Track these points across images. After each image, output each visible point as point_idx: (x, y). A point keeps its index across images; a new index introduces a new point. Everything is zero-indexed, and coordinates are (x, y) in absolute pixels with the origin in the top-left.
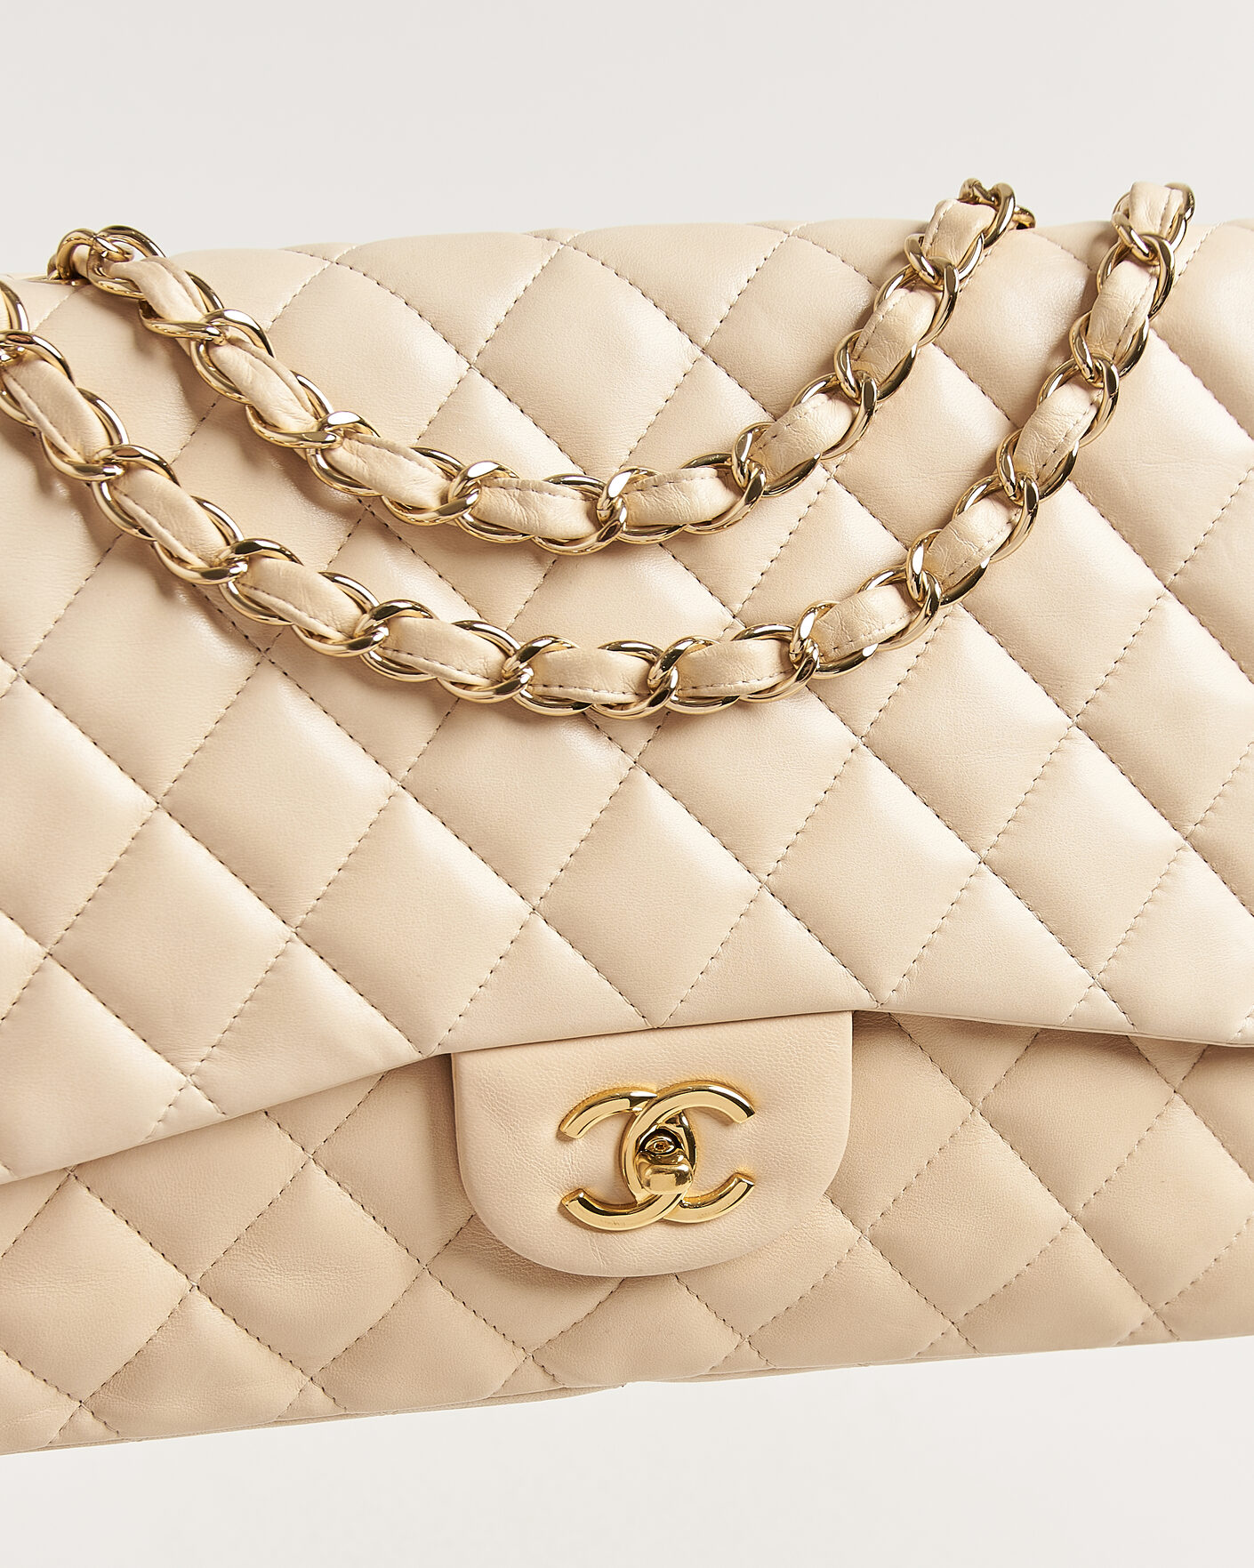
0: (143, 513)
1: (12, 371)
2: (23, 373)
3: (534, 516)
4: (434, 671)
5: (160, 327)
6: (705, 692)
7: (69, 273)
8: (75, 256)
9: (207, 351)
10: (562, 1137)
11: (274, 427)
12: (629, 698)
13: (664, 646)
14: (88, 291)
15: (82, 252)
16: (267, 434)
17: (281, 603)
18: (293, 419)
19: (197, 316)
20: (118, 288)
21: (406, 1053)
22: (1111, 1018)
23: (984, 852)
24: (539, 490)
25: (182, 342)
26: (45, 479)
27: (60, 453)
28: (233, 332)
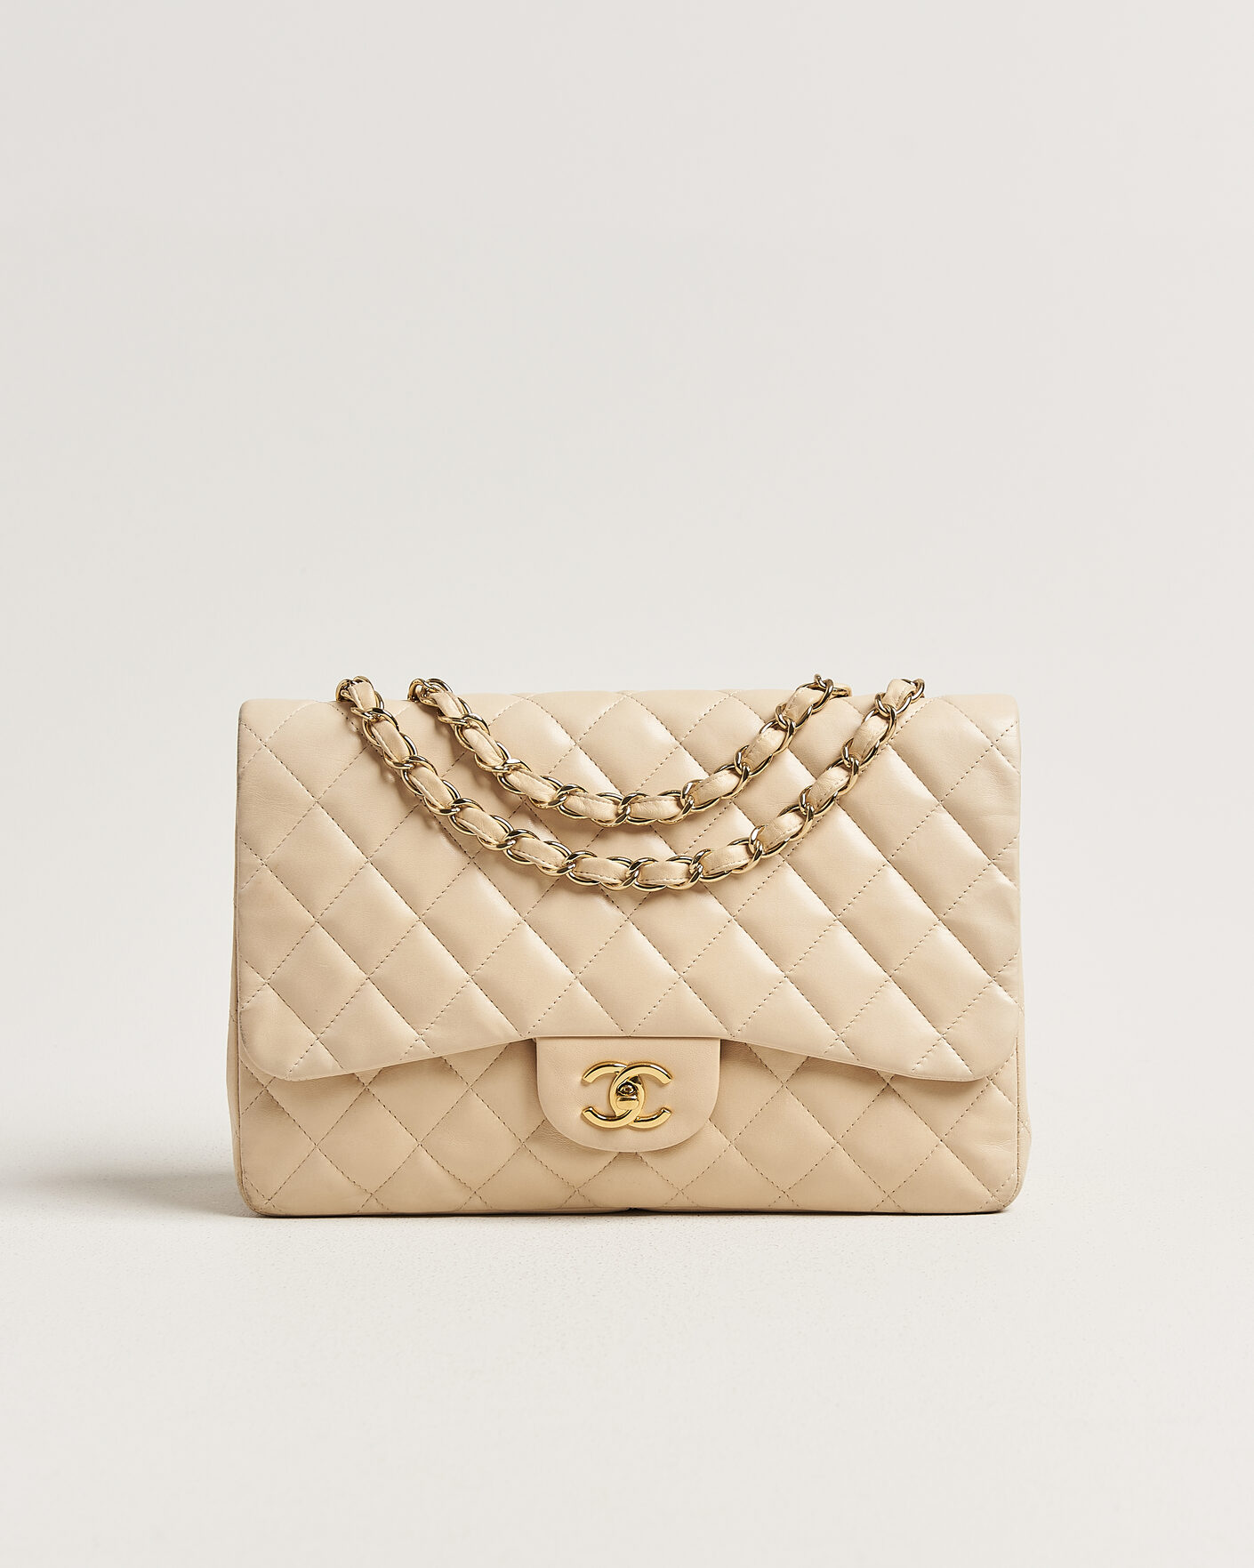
0: (419, 784)
1: (375, 725)
2: (378, 725)
3: (589, 809)
4: (533, 861)
5: (443, 719)
6: (650, 882)
7: (414, 697)
8: (416, 691)
9: (461, 731)
10: (584, 1083)
11: (485, 763)
12: (617, 881)
13: (634, 860)
14: (420, 704)
15: (419, 689)
16: (482, 765)
17: (471, 826)
18: (493, 760)
19: (459, 716)
20: (432, 704)
21: (516, 1036)
22: (845, 1055)
23: (787, 972)
24: (592, 798)
25: (452, 725)
26: (384, 770)
27: (390, 758)
28: (474, 723)
